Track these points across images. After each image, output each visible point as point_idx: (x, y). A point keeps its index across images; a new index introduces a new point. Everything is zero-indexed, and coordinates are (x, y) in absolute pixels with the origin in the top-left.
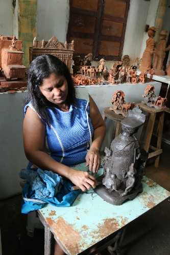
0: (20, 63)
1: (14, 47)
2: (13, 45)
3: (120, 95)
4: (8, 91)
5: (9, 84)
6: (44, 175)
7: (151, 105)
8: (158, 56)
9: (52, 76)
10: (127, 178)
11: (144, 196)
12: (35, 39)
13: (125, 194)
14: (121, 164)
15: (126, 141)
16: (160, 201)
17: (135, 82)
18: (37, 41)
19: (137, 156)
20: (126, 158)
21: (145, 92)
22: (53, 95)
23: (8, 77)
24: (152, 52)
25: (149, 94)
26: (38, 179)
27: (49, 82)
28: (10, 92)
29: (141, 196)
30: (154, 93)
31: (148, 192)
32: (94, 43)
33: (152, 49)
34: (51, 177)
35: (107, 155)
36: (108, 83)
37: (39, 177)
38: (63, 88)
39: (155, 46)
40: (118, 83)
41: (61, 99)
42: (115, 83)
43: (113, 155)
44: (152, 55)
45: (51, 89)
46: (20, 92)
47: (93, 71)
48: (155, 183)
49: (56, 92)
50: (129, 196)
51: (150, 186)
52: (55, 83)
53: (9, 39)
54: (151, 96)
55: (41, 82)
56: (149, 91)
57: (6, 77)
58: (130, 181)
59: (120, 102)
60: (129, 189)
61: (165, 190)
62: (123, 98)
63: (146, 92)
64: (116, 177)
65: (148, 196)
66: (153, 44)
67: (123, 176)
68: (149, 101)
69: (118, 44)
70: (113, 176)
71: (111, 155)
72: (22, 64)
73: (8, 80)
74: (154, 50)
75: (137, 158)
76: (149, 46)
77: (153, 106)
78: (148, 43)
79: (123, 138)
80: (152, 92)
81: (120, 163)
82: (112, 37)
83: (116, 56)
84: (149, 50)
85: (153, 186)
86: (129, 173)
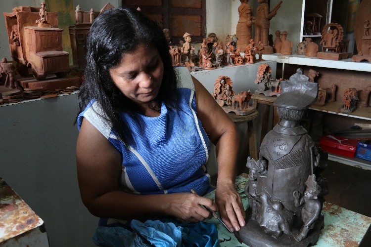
0: (59, 47)
1: (45, 22)
2: (42, 19)
3: (225, 83)
4: (42, 95)
5: (43, 85)
6: (148, 230)
7: (272, 94)
8: (260, 27)
9: (141, 49)
10: (304, 204)
11: (332, 232)
12: (77, 8)
13: (303, 235)
14: (289, 182)
15: (291, 135)
16: (362, 235)
17: (240, 62)
18: (82, 13)
19: (315, 160)
20: (298, 168)
21: (258, 75)
22: (137, 87)
23: (40, 72)
24: (249, 22)
25: (264, 77)
26: (138, 240)
27: (134, 60)
28: (46, 96)
29: (326, 233)
30: (270, 76)
31: (334, 224)
32: (163, 19)
33: (249, 19)
34: (162, 231)
35: (253, 171)
36: (202, 69)
37: (140, 235)
38: (157, 73)
39: (252, 14)
40: (216, 67)
41: (149, 94)
42: (213, 67)
43: (271, 167)
44: (250, 27)
45: (134, 75)
46: (65, 94)
47: (177, 52)
48: (336, 207)
49: (142, 81)
50: (311, 237)
51: (332, 213)
52: (144, 61)
53: (33, 10)
54: (268, 81)
55: (116, 61)
56: (265, 73)
57: (36, 74)
58: (310, 210)
59: (227, 93)
60: (311, 224)
61: (359, 216)
62: (230, 88)
63: (260, 75)
64: (282, 206)
65: (337, 231)
66: (249, 12)
67: (296, 202)
68: (267, 89)
69: (197, 18)
70: (276, 207)
71: (266, 168)
72: (61, 50)
73: (40, 78)
74: (251, 19)
75: (316, 165)
76: (244, 14)
77: (274, 94)
78: (241, 11)
79: (284, 131)
80: (269, 74)
81: (289, 177)
82: (188, 8)
83: (197, 37)
84: (244, 20)
85: (336, 211)
86: (308, 194)
